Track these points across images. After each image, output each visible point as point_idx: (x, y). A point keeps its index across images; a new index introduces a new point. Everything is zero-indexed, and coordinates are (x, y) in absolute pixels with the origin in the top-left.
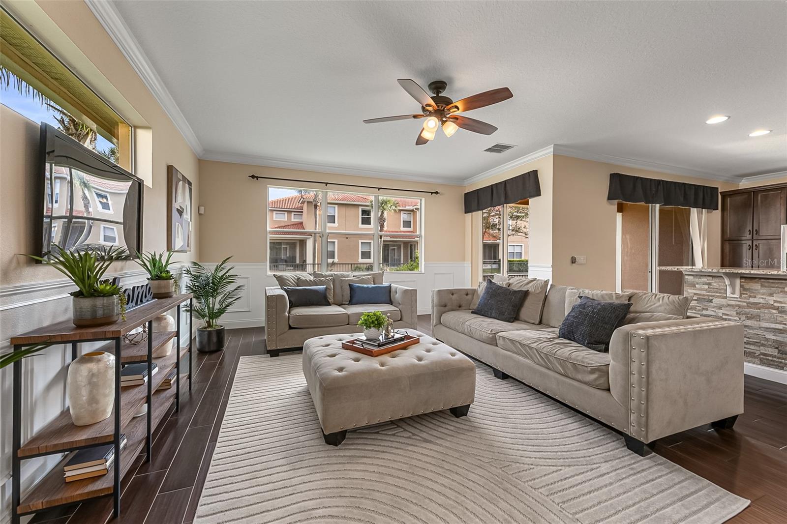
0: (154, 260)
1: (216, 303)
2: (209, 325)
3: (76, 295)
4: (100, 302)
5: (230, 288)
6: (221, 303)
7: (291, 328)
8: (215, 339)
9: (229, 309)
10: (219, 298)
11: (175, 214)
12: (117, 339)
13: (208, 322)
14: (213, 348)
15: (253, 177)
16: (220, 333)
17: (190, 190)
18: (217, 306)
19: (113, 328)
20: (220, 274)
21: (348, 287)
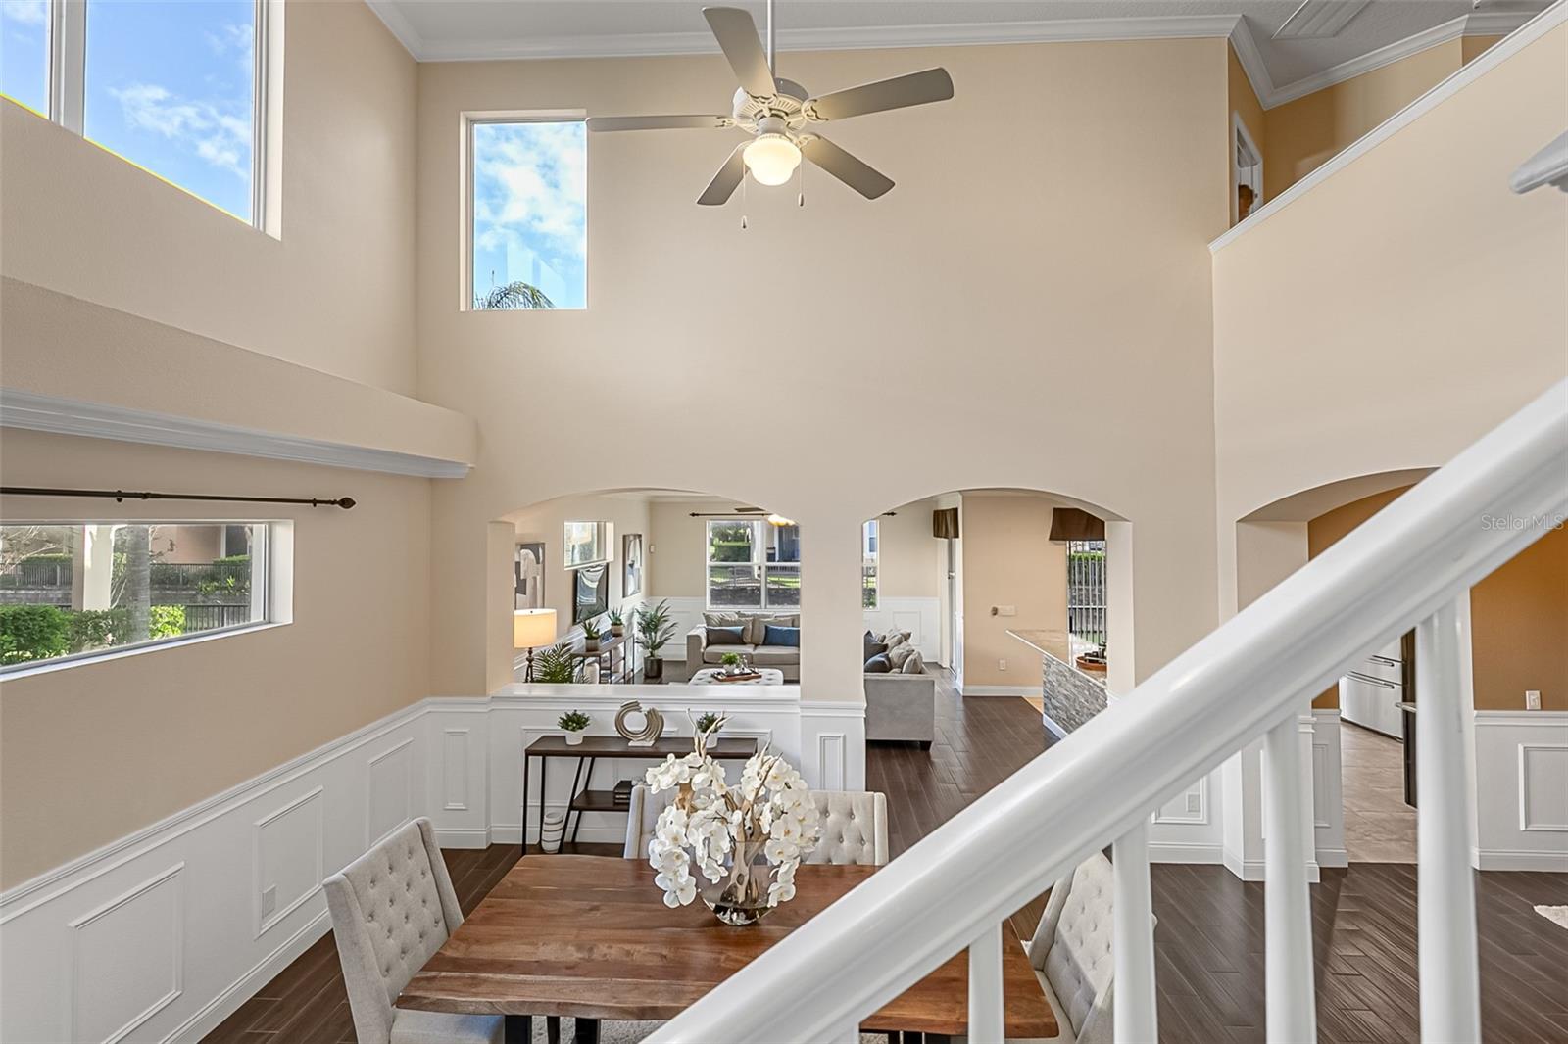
0: (613, 613)
1: (658, 637)
2: (652, 655)
3: (587, 638)
4: (593, 641)
5: (667, 625)
6: (661, 637)
7: (705, 662)
8: (655, 667)
9: (667, 642)
10: (659, 633)
11: (628, 568)
12: (600, 658)
13: (651, 653)
14: (653, 674)
15: (693, 515)
16: (659, 662)
17: (640, 541)
18: (658, 640)
19: (598, 653)
20: (659, 614)
21: (764, 628)
